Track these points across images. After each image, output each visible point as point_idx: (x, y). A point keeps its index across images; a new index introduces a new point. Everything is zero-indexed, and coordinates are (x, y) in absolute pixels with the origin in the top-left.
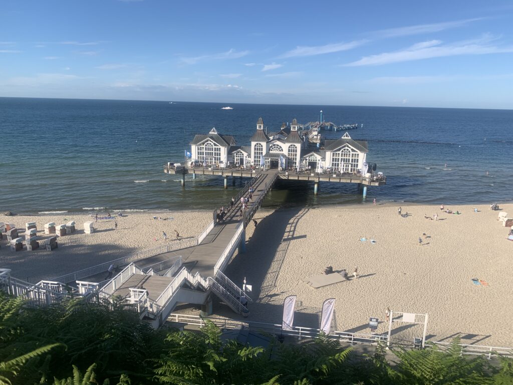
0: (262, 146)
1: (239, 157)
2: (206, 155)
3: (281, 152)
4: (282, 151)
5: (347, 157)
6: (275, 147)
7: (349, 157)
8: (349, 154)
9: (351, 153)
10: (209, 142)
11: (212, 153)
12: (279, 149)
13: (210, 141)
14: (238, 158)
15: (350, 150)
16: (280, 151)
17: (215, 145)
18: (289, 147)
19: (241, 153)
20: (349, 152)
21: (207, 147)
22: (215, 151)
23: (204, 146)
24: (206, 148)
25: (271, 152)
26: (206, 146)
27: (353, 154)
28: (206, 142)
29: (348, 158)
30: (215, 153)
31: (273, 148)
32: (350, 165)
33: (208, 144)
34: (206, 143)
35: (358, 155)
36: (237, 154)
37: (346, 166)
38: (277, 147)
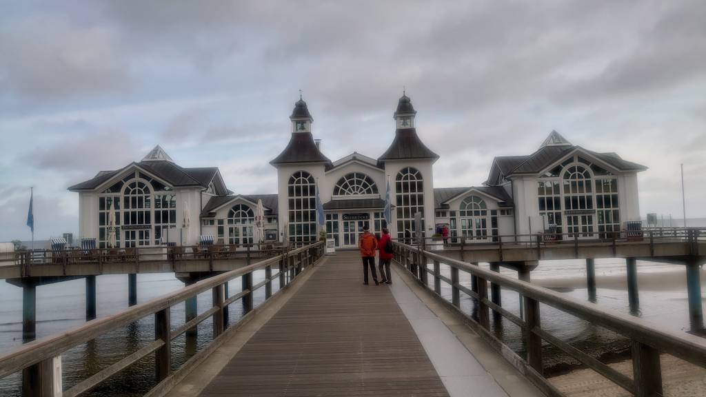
0: (312, 180)
1: (237, 221)
2: (127, 221)
3: (372, 196)
4: (375, 190)
5: (581, 191)
6: (352, 183)
7: (589, 189)
8: (588, 184)
9: (594, 178)
10: (137, 179)
11: (148, 214)
12: (365, 186)
13: (142, 176)
14: (233, 226)
15: (588, 168)
16: (369, 191)
17: (158, 186)
18: (399, 177)
19: (245, 208)
20: (587, 175)
21: (130, 196)
22: (157, 206)
23: (121, 195)
24: (127, 200)
25: (339, 197)
26: (127, 191)
27: (598, 183)
28: (126, 180)
29: (585, 194)
30: (157, 214)
31: (346, 187)
32: (595, 219)
33: (133, 185)
34: (126, 185)
35: (614, 183)
36: (231, 214)
37: (584, 218)
38: (359, 183)
